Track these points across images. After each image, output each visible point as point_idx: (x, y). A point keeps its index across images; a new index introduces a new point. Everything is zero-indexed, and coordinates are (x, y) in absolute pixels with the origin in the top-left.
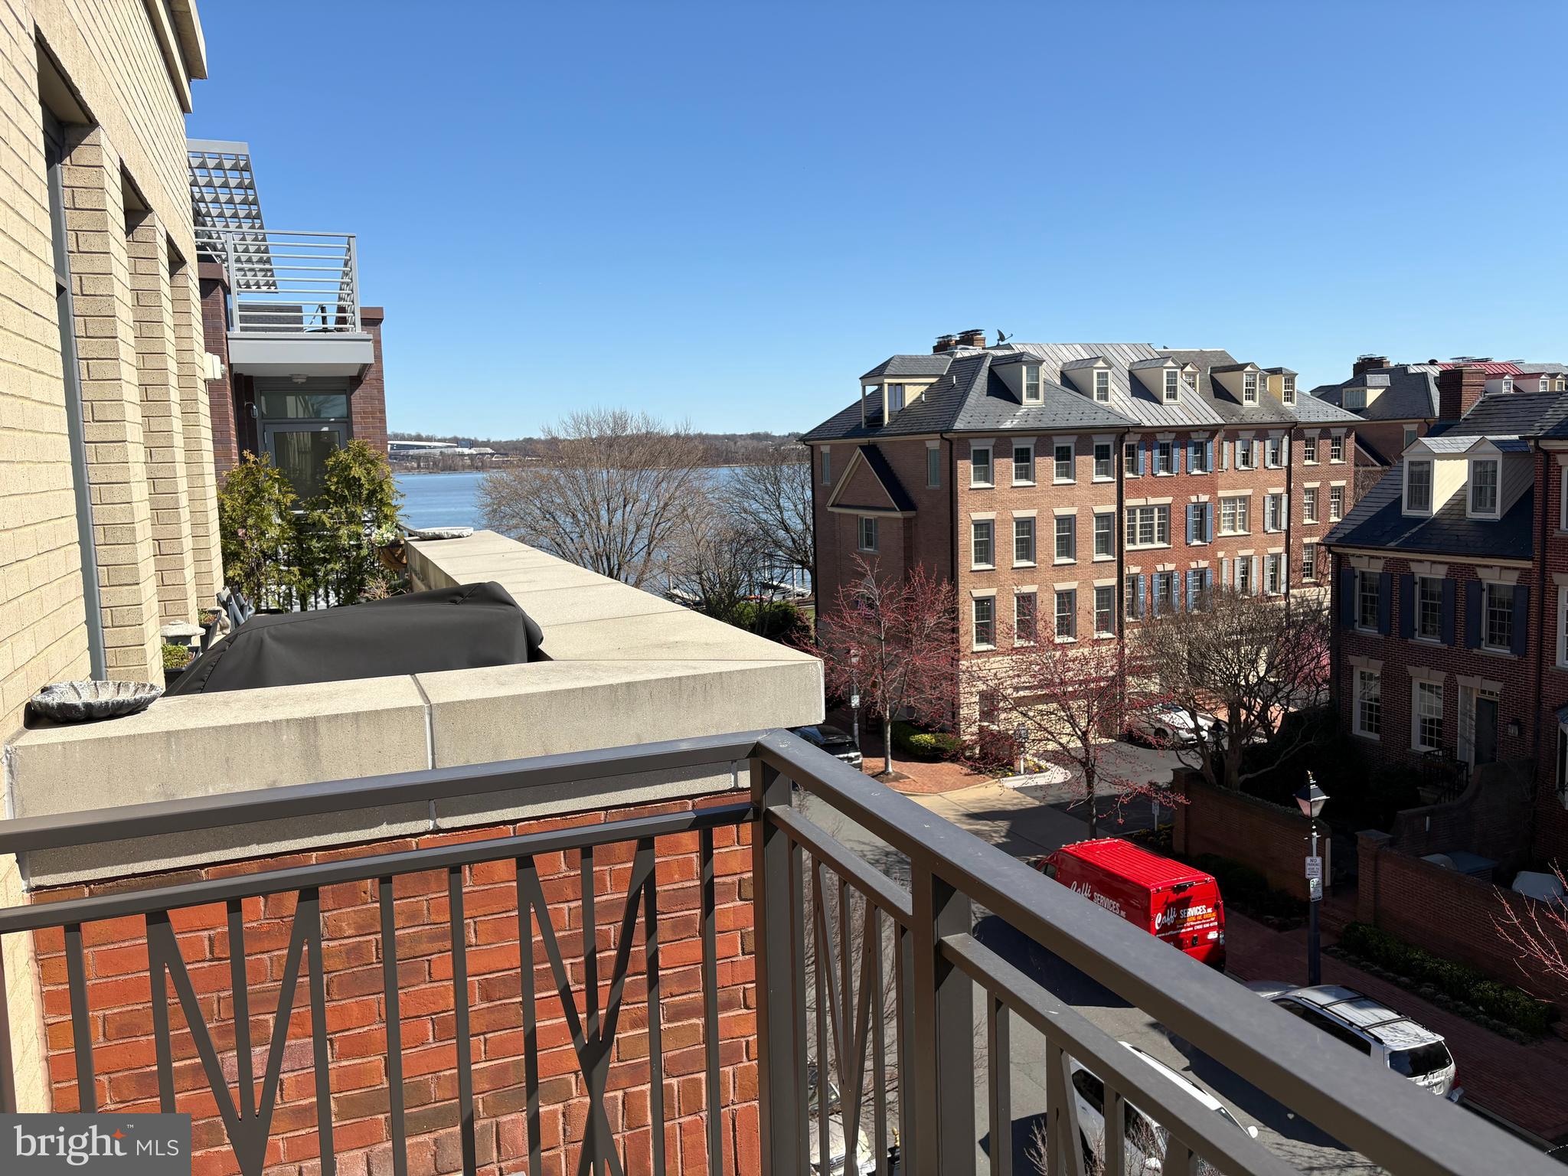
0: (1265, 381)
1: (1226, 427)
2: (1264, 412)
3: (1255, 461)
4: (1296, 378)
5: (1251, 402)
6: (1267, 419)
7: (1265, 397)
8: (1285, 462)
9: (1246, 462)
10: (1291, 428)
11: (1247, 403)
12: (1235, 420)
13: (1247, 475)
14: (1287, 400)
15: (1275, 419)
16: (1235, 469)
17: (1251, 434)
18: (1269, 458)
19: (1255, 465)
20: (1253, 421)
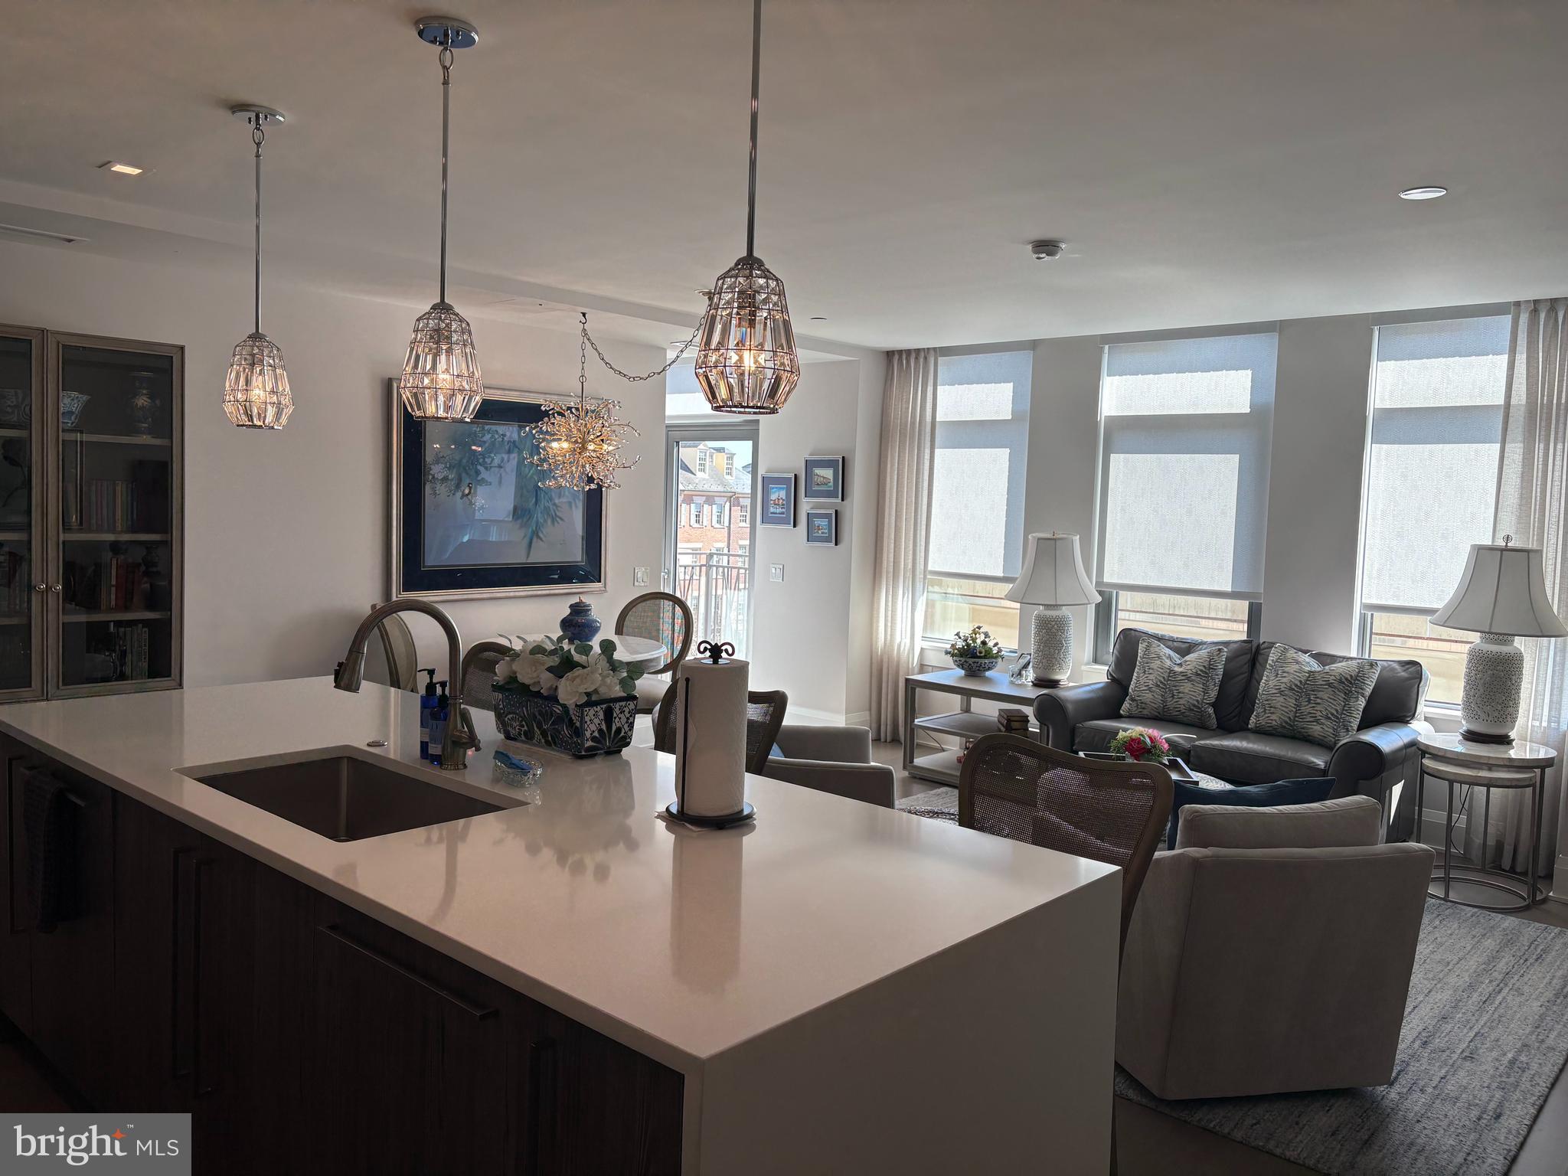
0: (712, 456)
1: (685, 492)
2: (712, 483)
3: (705, 520)
4: (735, 456)
5: (703, 473)
6: (714, 488)
7: (712, 470)
8: (727, 524)
9: (698, 521)
10: (731, 497)
11: (700, 475)
12: (691, 487)
13: (699, 532)
14: (728, 474)
15: (720, 489)
16: (690, 526)
17: (700, 500)
18: (715, 519)
19: (705, 524)
20: (704, 489)
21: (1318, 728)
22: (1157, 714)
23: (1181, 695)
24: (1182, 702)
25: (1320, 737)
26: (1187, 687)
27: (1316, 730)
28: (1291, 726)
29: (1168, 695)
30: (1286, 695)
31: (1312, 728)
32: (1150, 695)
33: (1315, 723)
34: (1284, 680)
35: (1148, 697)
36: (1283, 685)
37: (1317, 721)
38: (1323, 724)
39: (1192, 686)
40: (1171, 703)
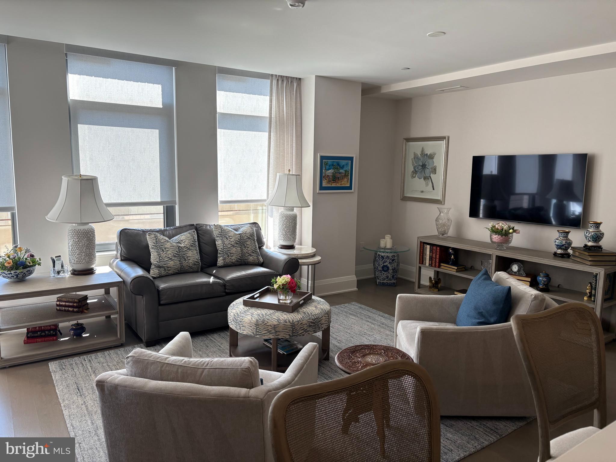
21: (251, 258)
22: (177, 271)
23: (189, 258)
24: (190, 261)
25: (253, 262)
26: (190, 254)
27: (251, 259)
28: (241, 260)
29: (182, 260)
30: (236, 247)
31: (249, 259)
32: (172, 262)
33: (250, 256)
34: (232, 240)
35: (171, 263)
36: (233, 242)
37: (250, 255)
38: (253, 256)
39: (192, 252)
40: (185, 263)
